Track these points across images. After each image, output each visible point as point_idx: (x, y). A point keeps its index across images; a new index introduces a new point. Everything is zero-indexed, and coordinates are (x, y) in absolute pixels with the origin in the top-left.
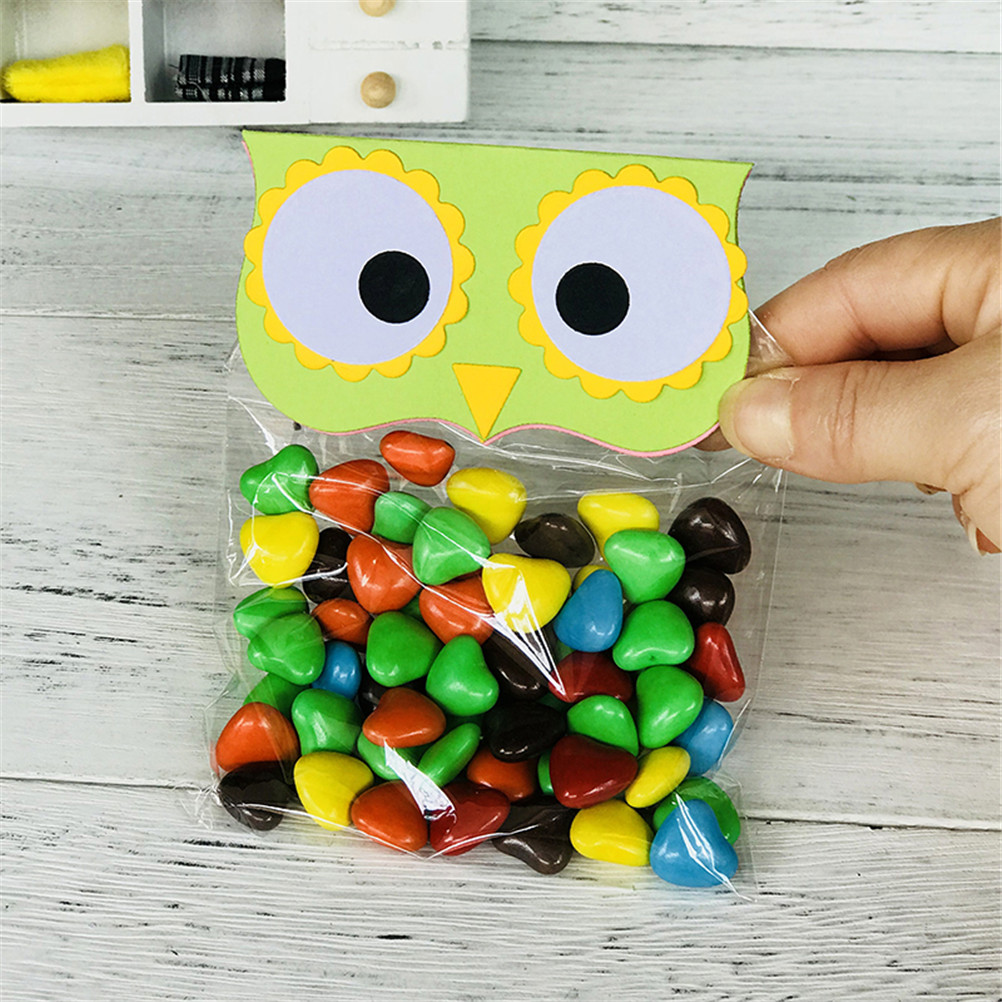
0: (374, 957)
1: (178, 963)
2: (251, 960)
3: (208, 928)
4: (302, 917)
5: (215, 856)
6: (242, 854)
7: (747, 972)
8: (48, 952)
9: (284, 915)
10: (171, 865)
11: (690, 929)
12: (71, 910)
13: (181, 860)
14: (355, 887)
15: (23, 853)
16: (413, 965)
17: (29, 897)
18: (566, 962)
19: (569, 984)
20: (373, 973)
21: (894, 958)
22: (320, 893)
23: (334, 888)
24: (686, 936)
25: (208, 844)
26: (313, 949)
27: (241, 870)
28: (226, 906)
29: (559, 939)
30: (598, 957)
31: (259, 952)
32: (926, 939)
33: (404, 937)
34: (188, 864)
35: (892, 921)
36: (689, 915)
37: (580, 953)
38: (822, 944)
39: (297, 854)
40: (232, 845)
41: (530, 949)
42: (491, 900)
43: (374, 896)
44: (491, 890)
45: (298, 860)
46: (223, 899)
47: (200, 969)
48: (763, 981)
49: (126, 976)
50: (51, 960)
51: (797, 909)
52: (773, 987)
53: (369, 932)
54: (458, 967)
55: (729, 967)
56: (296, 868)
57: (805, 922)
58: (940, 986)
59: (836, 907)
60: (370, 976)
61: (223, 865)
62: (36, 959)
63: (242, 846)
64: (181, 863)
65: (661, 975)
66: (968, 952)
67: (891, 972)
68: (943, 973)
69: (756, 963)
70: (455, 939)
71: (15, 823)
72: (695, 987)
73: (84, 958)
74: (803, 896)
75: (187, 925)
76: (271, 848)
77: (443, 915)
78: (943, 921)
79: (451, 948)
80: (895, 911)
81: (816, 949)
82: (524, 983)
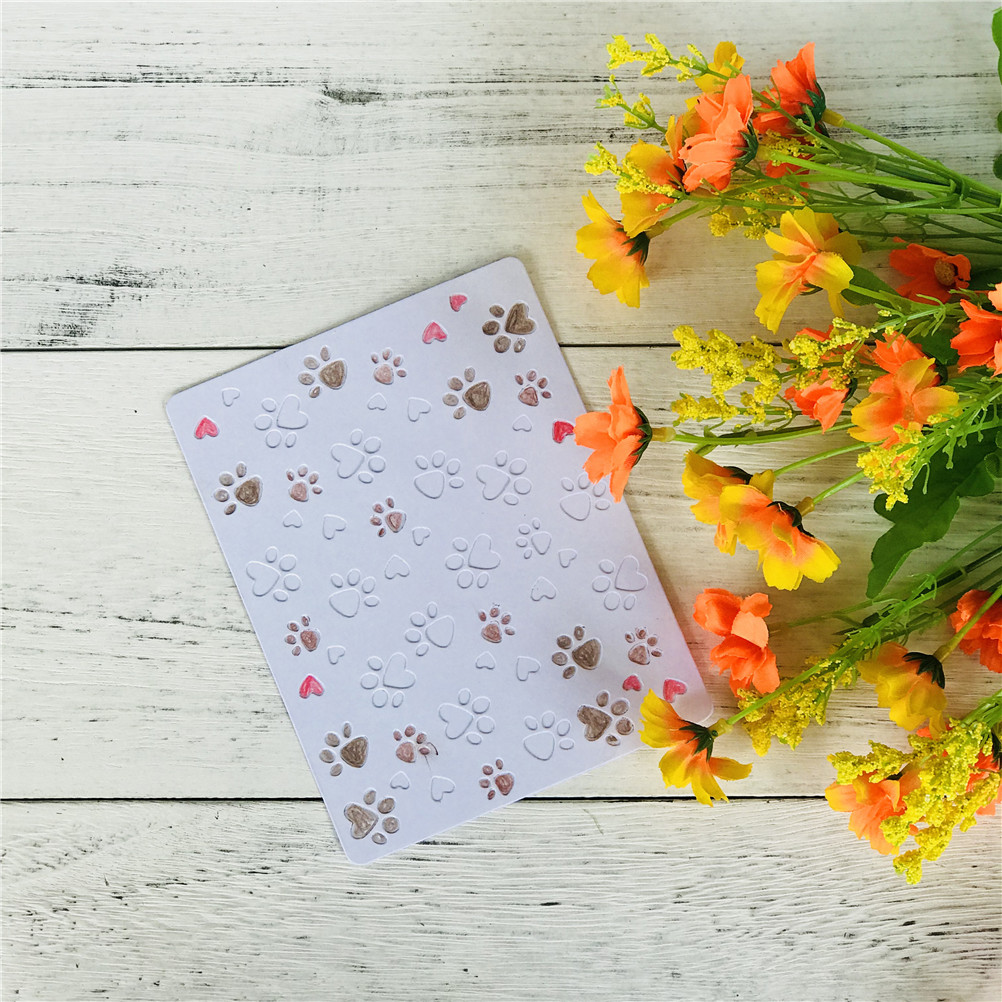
0: (541, 919)
1: (425, 932)
2: (467, 926)
3: (439, 906)
4: (494, 893)
5: (434, 852)
6: (450, 849)
7: (760, 914)
8: (348, 929)
9: (484, 893)
10: (409, 861)
11: (724, 885)
12: (355, 898)
13: (414, 856)
14: (523, 869)
15: (317, 858)
16: (565, 924)
17: (327, 890)
18: (653, 914)
19: (656, 930)
20: (541, 930)
21: (844, 897)
22: (501, 875)
23: (509, 870)
24: (722, 890)
25: (428, 843)
26: (504, 916)
27: (452, 861)
28: (446, 888)
29: (647, 898)
30: (670, 909)
31: (472, 920)
32: (862, 882)
33: (556, 904)
34: (419, 860)
35: (843, 870)
36: (725, 875)
37: (660, 907)
38: (802, 891)
39: (484, 847)
40: (443, 843)
41: (631, 906)
42: (605, 873)
43: (535, 875)
44: (604, 865)
45: (485, 851)
46: (443, 884)
47: (439, 935)
48: (768, 920)
49: (397, 943)
50: (350, 935)
51: (787, 866)
52: (774, 923)
53: (535, 902)
54: (592, 923)
55: (748, 911)
56: (485, 858)
57: (790, 876)
58: (871, 915)
59: (810, 862)
60: (540, 933)
61: (440, 858)
62: (340, 934)
63: (449, 844)
64: (414, 859)
65: (708, 919)
66: (888, 890)
67: (842, 908)
68: (872, 906)
69: (764, 907)
70: (587, 903)
71: (306, 836)
72: (730, 927)
73: (370, 932)
74: (790, 856)
75: (426, 904)
76: (467, 844)
77: (577, 886)
78: (873, 869)
79: (585, 909)
80: (846, 862)
81: (798, 894)
82: (631, 931)
